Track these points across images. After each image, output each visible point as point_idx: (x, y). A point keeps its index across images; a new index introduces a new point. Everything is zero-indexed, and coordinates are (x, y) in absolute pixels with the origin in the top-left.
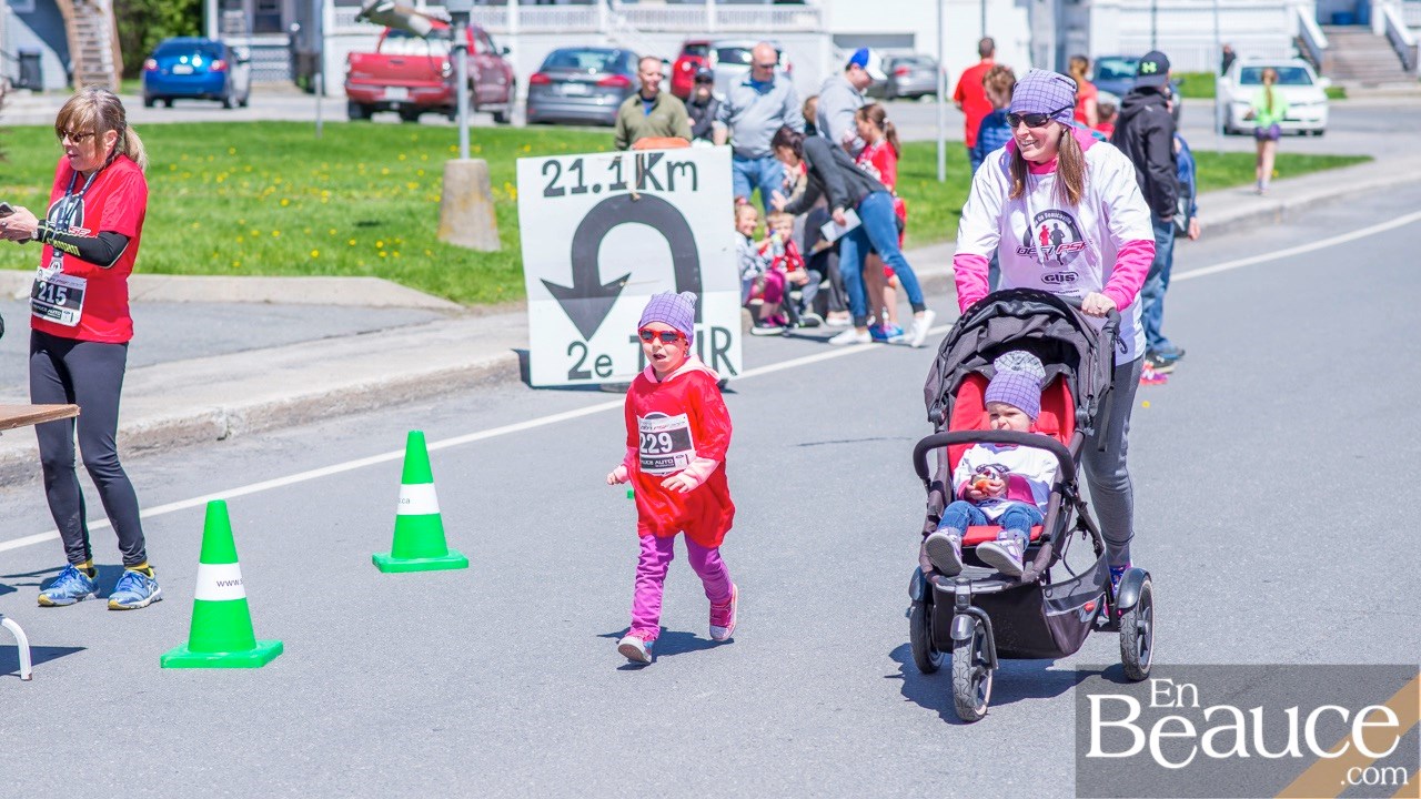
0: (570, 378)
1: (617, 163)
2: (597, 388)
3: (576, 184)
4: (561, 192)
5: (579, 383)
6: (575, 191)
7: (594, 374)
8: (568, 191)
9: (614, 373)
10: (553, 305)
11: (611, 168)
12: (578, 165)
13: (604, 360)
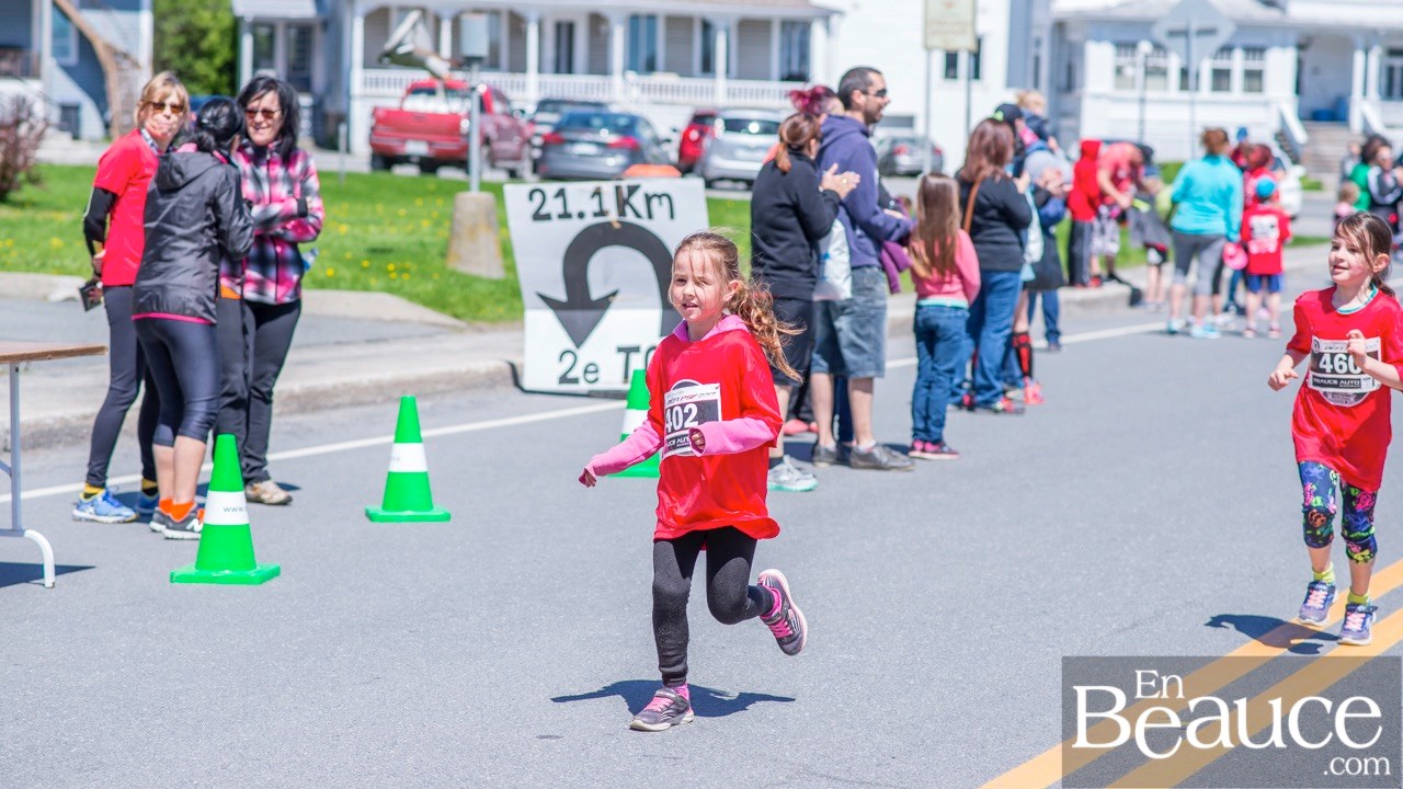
0: (559, 385)
3: (561, 211)
4: (547, 217)
6: (560, 216)
8: (554, 216)
10: (549, 317)
11: (593, 197)
12: (561, 193)
13: (592, 368)
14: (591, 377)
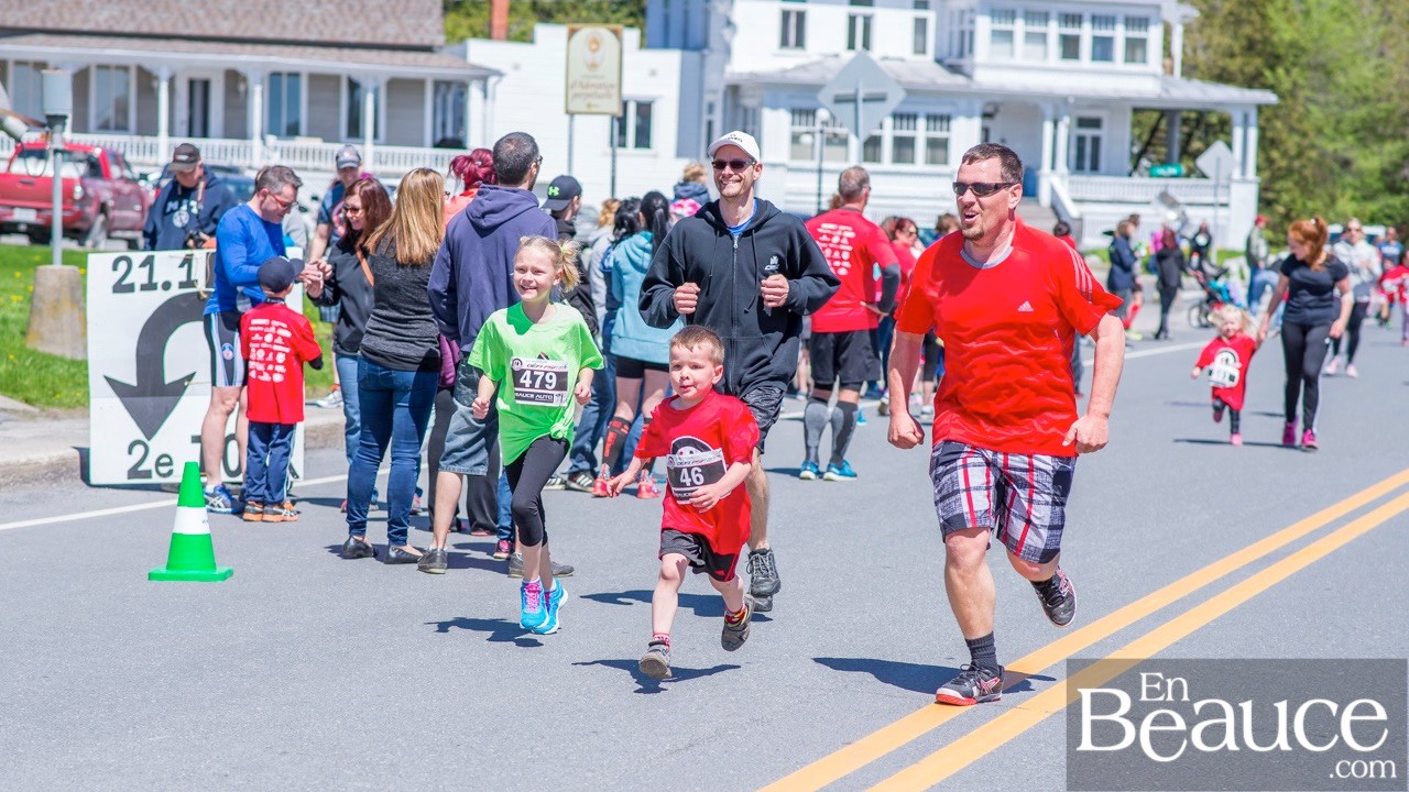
0: (129, 478)
1: (187, 261)
2: (158, 488)
3: (146, 281)
4: (130, 288)
5: (138, 483)
6: (144, 288)
7: (154, 473)
8: (137, 287)
9: (174, 473)
10: (116, 402)
11: (182, 266)
12: (149, 262)
13: (165, 460)
14: (164, 470)
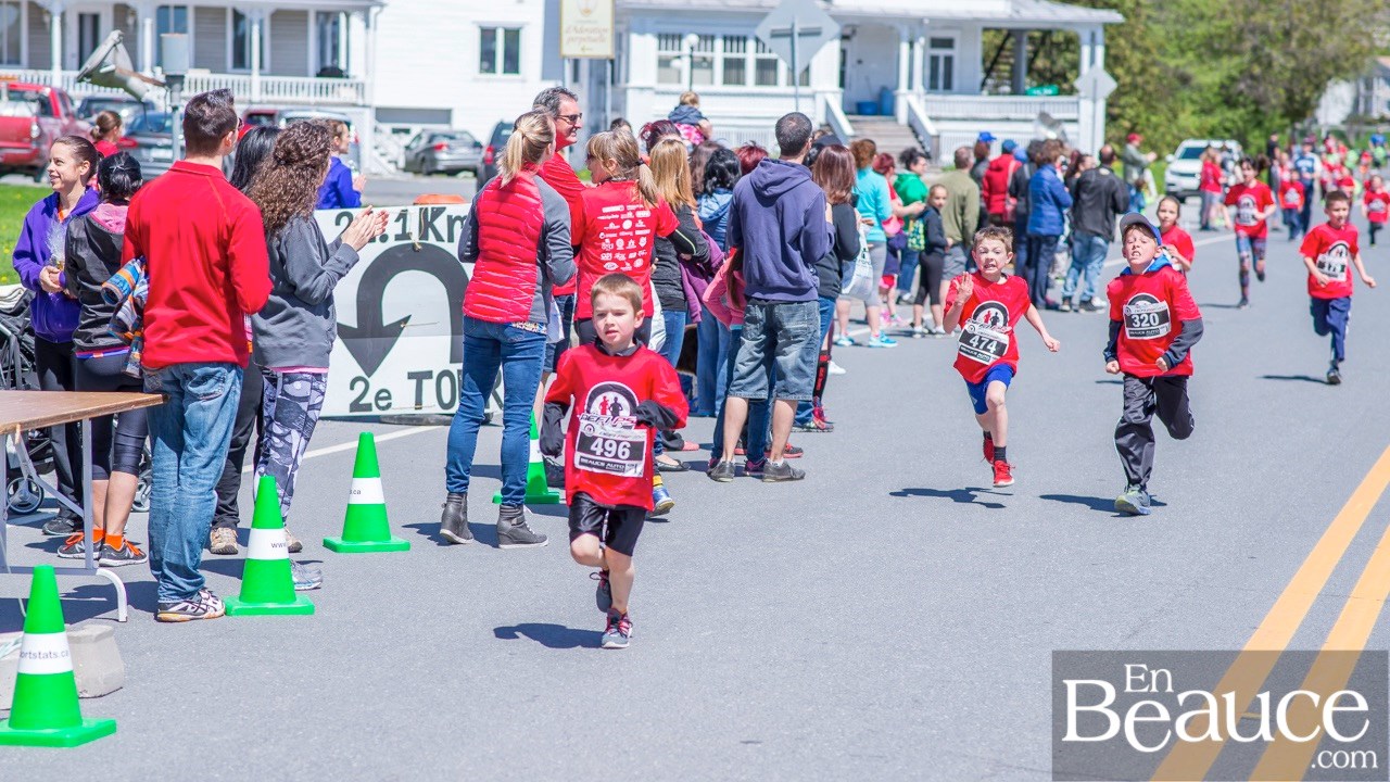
0: (352, 410)
1: (403, 216)
2: (377, 419)
5: (360, 414)
7: (374, 406)
9: (393, 406)
13: (384, 395)
14: (383, 403)
